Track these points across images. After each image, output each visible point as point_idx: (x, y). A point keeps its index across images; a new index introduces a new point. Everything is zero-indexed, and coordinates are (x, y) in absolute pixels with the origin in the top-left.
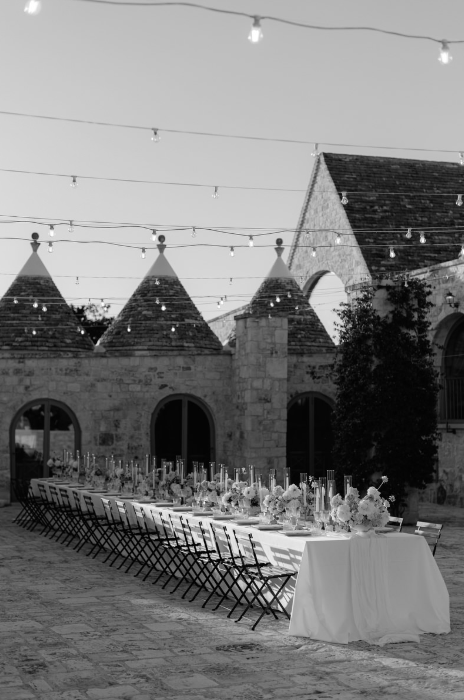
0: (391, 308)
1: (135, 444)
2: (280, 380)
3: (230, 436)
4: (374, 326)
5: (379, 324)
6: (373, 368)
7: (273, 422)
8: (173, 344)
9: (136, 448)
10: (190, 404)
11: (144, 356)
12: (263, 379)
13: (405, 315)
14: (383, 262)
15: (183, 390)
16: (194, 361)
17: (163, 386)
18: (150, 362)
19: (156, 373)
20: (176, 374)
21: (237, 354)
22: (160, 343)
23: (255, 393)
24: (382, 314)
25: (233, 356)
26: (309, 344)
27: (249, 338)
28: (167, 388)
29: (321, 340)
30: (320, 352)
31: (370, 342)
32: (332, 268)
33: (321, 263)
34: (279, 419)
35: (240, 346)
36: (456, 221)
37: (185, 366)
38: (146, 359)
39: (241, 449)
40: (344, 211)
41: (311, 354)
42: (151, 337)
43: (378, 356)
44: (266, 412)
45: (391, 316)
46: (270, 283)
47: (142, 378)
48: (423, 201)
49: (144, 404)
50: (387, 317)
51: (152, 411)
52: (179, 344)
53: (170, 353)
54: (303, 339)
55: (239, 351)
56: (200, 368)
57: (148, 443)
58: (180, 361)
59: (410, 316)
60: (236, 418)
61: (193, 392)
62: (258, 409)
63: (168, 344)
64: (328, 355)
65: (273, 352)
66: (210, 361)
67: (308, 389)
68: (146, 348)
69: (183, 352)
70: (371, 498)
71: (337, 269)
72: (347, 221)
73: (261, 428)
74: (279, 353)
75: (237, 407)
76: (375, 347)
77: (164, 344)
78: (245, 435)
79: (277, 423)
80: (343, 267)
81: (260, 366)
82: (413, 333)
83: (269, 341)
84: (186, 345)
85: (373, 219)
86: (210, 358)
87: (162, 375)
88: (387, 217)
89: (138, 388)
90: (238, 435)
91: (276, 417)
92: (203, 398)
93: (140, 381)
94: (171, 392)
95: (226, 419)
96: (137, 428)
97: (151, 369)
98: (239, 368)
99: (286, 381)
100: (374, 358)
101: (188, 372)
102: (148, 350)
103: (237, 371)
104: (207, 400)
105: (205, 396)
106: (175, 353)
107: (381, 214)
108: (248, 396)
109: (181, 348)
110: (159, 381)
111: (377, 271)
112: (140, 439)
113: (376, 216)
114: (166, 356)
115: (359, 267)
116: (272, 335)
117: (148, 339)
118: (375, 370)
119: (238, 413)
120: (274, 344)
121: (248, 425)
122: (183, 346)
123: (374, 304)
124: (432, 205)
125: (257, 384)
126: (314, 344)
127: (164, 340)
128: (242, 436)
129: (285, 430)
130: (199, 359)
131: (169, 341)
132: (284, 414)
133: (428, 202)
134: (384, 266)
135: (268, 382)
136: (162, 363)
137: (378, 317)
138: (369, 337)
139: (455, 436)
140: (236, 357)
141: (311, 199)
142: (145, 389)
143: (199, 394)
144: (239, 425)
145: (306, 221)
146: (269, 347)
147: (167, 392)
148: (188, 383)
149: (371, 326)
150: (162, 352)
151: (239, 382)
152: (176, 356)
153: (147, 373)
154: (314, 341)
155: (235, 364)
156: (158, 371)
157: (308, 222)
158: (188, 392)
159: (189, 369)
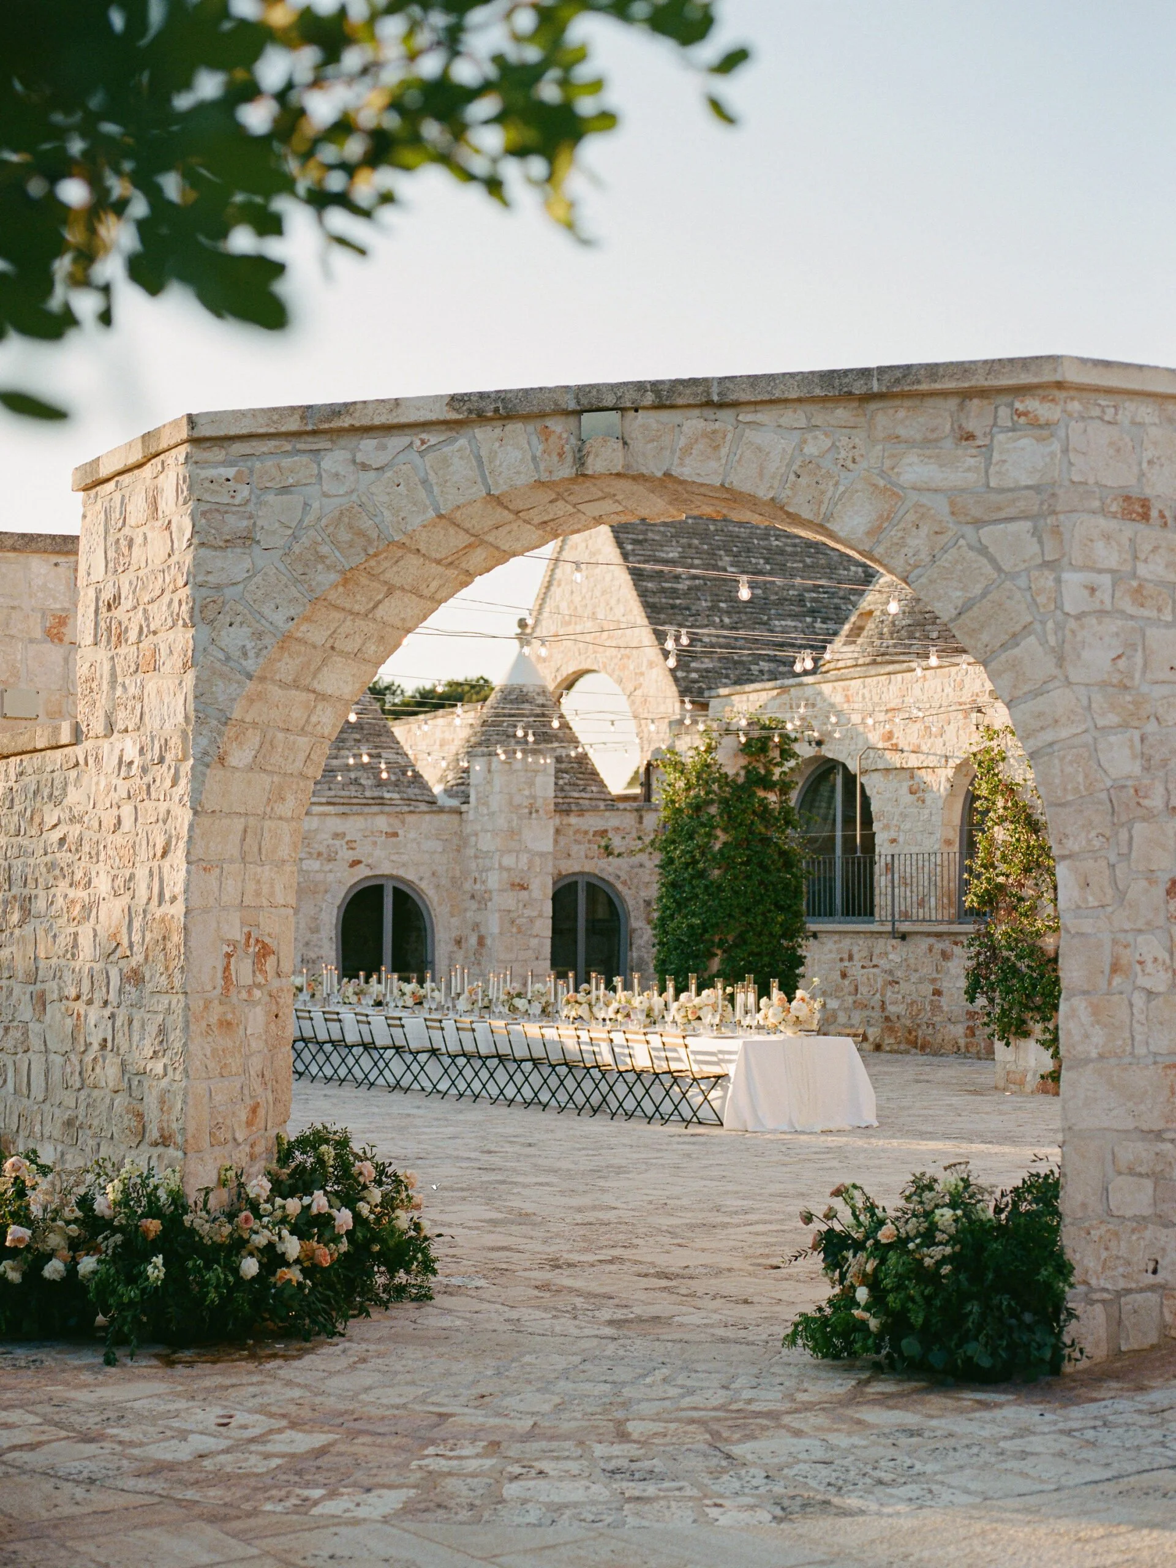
0: (743, 761)
1: (313, 956)
2: (542, 855)
3: (458, 942)
4: (720, 787)
5: (727, 784)
6: (717, 847)
7: (532, 920)
8: (368, 794)
9: (314, 962)
10: (396, 890)
11: (326, 815)
12: (518, 852)
13: (763, 772)
14: (693, 665)
15: (386, 869)
16: (403, 822)
17: (355, 863)
18: (335, 824)
19: (343, 842)
20: (375, 843)
21: (471, 812)
22: (343, 793)
23: (505, 874)
24: (730, 771)
25: (464, 816)
26: (576, 795)
27: (497, 789)
28: (361, 866)
29: (594, 789)
30: (595, 809)
31: (713, 810)
32: (605, 667)
33: (583, 657)
34: (540, 916)
35: (477, 799)
36: (807, 595)
37: (389, 830)
38: (328, 818)
39: (479, 964)
40: (629, 577)
41: (581, 812)
42: (330, 782)
43: (725, 830)
44: (521, 905)
45: (742, 773)
46: (510, 693)
47: (323, 849)
48: (754, 560)
49: (326, 892)
50: (737, 774)
51: (338, 902)
52: (376, 794)
53: (366, 809)
54: (567, 788)
55: (477, 807)
56: (412, 835)
57: (333, 954)
58: (382, 823)
59: (769, 773)
60: (469, 914)
61: (401, 873)
62: (509, 900)
63: (358, 794)
64: (607, 814)
65: (532, 810)
66: (430, 822)
67: (577, 868)
68: (324, 800)
69: (387, 809)
70: (803, 1000)
71: (614, 670)
72: (635, 593)
73: (514, 930)
74: (541, 812)
75: (473, 897)
76: (722, 817)
77: (353, 794)
78: (488, 942)
79: (538, 923)
80: (624, 668)
81: (513, 833)
82: (772, 797)
83: (527, 793)
84: (387, 795)
85: (674, 591)
86: (427, 817)
87: (354, 845)
88: (697, 588)
89: (316, 865)
90: (473, 940)
91: (535, 914)
92: (417, 882)
93: (319, 854)
94: (368, 873)
95: (452, 916)
96: (315, 930)
97: (336, 836)
98: (476, 835)
99: (550, 857)
100: (719, 832)
101: (394, 839)
102: (329, 803)
103: (473, 839)
104: (423, 885)
105: (421, 879)
106: (376, 809)
107: (688, 582)
108: (493, 880)
109: (380, 801)
110: (350, 856)
111: (684, 678)
112: (320, 947)
113: (680, 586)
114: (361, 814)
115: (654, 671)
116: (531, 784)
117: (326, 786)
118: (720, 849)
119: (474, 905)
120: (534, 797)
121: (493, 925)
122: (382, 798)
123: (720, 756)
124: (768, 567)
125: (509, 861)
126: (583, 795)
127: (352, 788)
128: (481, 941)
129: (549, 933)
130: (410, 819)
131: (360, 788)
132: (548, 908)
133: (762, 561)
134: (696, 670)
135: (524, 858)
136: (354, 826)
137: (726, 775)
138: (712, 802)
139: (816, 942)
140: (471, 816)
141: (567, 547)
142: (327, 868)
143: (410, 876)
144: (476, 926)
145: (555, 583)
146: (526, 803)
147: (362, 872)
148: (394, 858)
149: (715, 787)
150: (355, 808)
151: (476, 857)
152: (375, 814)
153: (331, 842)
154: (584, 790)
155: (468, 829)
156: (348, 838)
157: (559, 585)
158: (395, 872)
159: (396, 835)
